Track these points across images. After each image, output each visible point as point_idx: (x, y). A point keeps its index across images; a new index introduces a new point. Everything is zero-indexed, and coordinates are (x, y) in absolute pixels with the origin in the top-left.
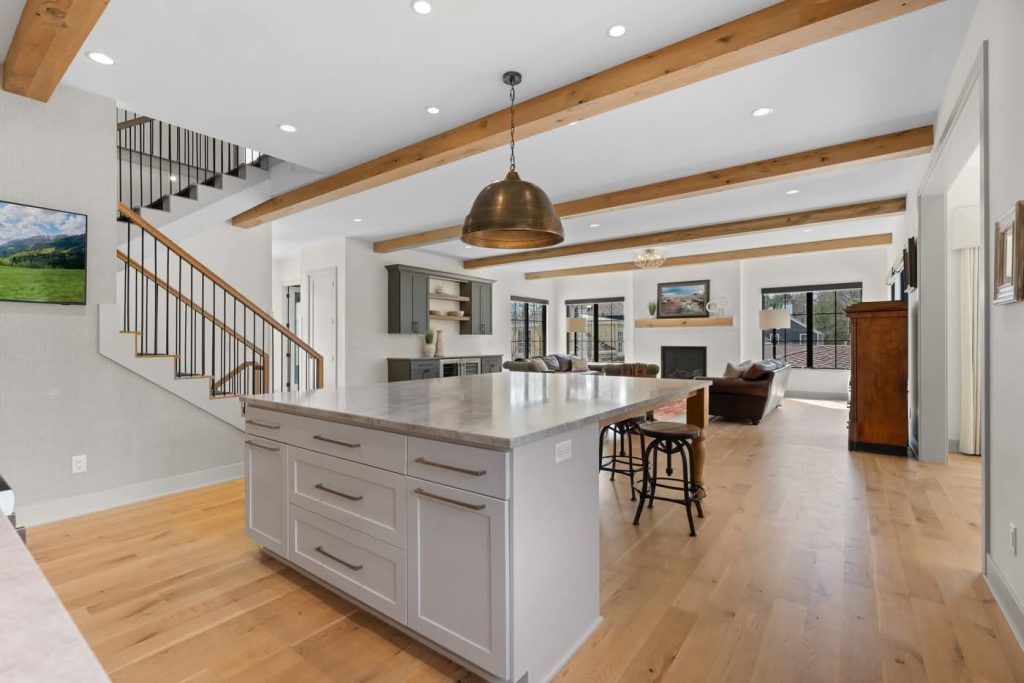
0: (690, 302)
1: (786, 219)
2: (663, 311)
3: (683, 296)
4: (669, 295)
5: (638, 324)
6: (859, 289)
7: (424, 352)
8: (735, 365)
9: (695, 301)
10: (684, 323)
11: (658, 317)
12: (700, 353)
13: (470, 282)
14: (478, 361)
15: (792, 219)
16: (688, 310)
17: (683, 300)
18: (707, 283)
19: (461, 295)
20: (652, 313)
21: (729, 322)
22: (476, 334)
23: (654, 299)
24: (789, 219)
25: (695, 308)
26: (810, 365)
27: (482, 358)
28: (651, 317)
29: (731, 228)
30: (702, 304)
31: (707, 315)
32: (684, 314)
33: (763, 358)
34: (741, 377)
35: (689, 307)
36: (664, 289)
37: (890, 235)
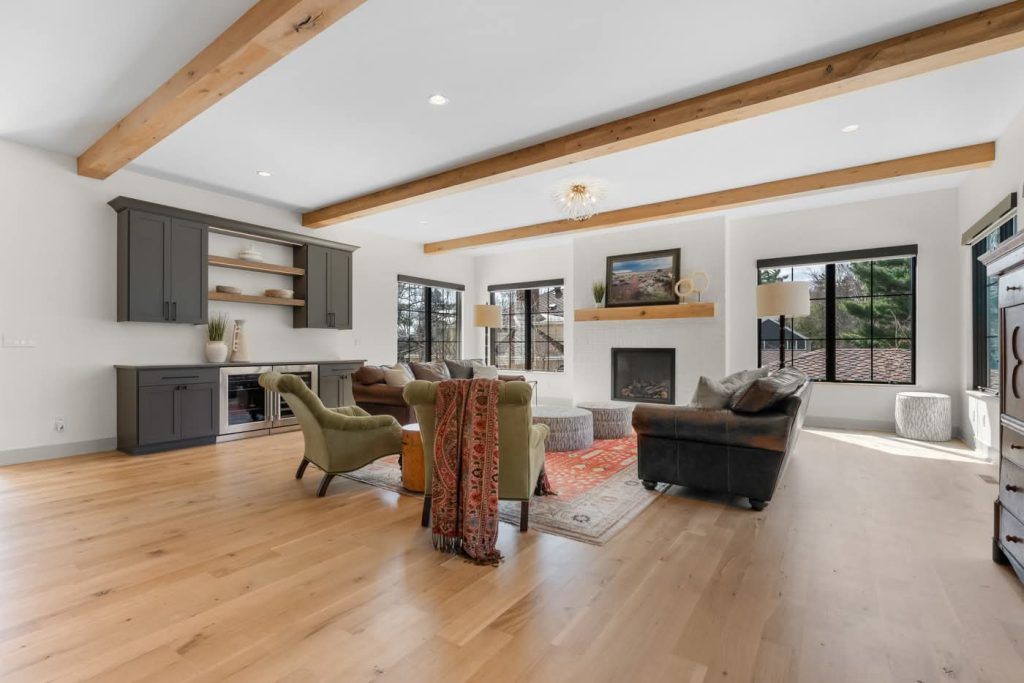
0: (651, 282)
1: (822, 69)
2: (614, 295)
3: (642, 273)
4: (622, 273)
5: (579, 316)
6: (910, 256)
7: (206, 355)
8: (716, 382)
9: (658, 280)
10: (643, 313)
11: (608, 305)
12: (664, 358)
13: (306, 245)
14: (314, 369)
15: (837, 66)
16: (649, 295)
17: (641, 280)
18: (676, 253)
19: (296, 265)
20: (598, 299)
21: (707, 311)
22: (317, 326)
23: (600, 278)
24: (829, 69)
25: (658, 291)
26: (831, 376)
27: (320, 365)
28: (597, 305)
29: (708, 104)
30: (669, 285)
31: (676, 300)
32: (642, 300)
33: (759, 366)
34: (727, 406)
35: (650, 289)
36: (615, 264)
37: (992, 145)
